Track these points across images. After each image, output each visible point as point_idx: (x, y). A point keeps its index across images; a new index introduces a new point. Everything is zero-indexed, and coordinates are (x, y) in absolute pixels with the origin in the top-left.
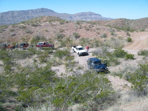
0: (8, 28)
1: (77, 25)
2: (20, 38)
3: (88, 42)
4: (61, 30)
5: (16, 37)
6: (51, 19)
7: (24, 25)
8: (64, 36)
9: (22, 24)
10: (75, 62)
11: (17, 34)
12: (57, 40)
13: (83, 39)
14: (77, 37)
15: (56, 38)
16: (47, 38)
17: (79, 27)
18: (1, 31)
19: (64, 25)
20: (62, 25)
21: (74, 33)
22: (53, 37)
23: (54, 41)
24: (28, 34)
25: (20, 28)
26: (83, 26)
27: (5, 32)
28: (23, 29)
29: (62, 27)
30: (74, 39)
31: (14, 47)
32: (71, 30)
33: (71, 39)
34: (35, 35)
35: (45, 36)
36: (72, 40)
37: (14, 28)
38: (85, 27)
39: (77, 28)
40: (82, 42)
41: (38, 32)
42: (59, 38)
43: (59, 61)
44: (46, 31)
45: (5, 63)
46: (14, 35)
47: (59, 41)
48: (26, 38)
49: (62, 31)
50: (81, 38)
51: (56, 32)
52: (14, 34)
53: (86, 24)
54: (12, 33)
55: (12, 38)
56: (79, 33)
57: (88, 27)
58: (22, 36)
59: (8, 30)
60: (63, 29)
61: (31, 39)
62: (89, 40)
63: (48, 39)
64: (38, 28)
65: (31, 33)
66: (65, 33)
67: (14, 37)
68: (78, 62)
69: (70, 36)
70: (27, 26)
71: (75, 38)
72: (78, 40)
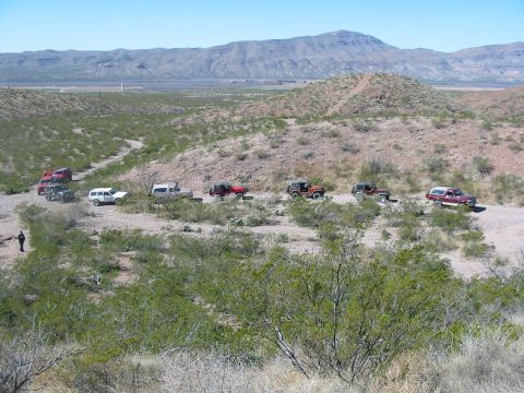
0: (291, 134)
1: (484, 131)
2: (325, 164)
3: (516, 187)
4: (437, 146)
5: (315, 160)
6: (386, 83)
7: (334, 127)
8: (447, 165)
9: (327, 124)
10: (485, 247)
11: (316, 152)
12: (429, 176)
13: (502, 179)
14: (485, 169)
15: (424, 171)
16: (400, 168)
17: (490, 138)
18: (276, 145)
19: (446, 130)
20: (439, 131)
21: (475, 159)
22: (416, 166)
23: (421, 179)
24: (347, 154)
25: (323, 135)
26: (503, 136)
27: (285, 145)
29: (440, 136)
30: (476, 176)
32: (467, 147)
33: (466, 176)
34: (366, 159)
35: (393, 162)
36: (471, 179)
37: (306, 135)
38: (509, 139)
39: (485, 143)
40: (499, 186)
41: (373, 150)
42: (432, 170)
43: (448, 239)
44: (396, 147)
46: (310, 155)
47: (435, 180)
48: (341, 166)
49: (441, 150)
50: (495, 174)
51: (423, 152)
52: (310, 151)
53: (513, 129)
54: (305, 150)
55: (304, 164)
56: (491, 157)
57: (519, 141)
58: (331, 158)
59: (290, 140)
60: (443, 142)
61: (357, 171)
62: (520, 181)
63: (402, 171)
64: (371, 137)
65: (355, 152)
66: (450, 158)
67: (310, 162)
68: (493, 247)
69: (464, 166)
70: (342, 130)
71: (479, 174)
72: (488, 178)
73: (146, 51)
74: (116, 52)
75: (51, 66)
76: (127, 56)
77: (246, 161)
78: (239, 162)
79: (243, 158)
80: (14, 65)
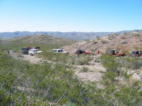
0: (119, 36)
2: (131, 46)
5: (127, 45)
9: (136, 32)
11: (128, 42)
18: (111, 39)
25: (133, 36)
27: (115, 39)
28: (137, 37)
31: (123, 55)
37: (125, 36)
45: (108, 70)
46: (125, 43)
52: (126, 41)
54: (123, 41)
55: (122, 46)
58: (135, 44)
67: (125, 45)
73: (99, 33)
74: (91, 33)
75: (74, 36)
76: (94, 34)
77: (97, 44)
78: (94, 44)
79: (96, 43)
80: (65, 35)
